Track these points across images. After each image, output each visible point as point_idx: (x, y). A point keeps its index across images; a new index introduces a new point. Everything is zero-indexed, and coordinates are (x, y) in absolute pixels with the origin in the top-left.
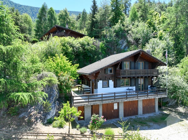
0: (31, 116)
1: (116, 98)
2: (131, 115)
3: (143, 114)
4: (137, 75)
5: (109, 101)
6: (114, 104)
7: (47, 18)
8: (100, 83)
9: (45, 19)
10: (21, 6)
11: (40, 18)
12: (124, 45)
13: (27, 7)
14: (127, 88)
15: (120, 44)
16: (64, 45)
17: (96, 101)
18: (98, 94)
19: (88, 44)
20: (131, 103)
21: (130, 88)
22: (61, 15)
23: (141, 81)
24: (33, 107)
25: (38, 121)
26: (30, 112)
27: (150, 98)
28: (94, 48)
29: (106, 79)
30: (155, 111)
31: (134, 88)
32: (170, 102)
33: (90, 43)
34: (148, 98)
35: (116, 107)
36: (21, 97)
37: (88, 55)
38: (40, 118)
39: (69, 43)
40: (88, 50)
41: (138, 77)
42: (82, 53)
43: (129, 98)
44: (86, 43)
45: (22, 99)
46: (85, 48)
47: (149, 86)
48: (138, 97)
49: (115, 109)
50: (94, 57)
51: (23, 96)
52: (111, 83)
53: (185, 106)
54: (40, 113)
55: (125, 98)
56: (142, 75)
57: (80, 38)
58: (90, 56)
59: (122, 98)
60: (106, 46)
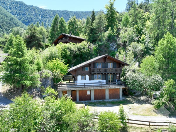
0: (33, 93)
1: (85, 86)
2: (100, 99)
3: (109, 99)
4: (108, 72)
5: (81, 88)
6: (88, 91)
7: (58, 26)
8: (79, 77)
9: (57, 27)
10: (45, 10)
11: (53, 27)
12: (114, 47)
13: (50, 10)
14: (99, 81)
15: (111, 47)
16: (64, 50)
17: (72, 88)
18: (78, 83)
19: (84, 48)
20: (100, 91)
21: (101, 81)
22: (70, 22)
23: (110, 76)
24: (35, 89)
25: (37, 96)
26: (33, 92)
27: (111, 88)
28: (89, 51)
29: (83, 75)
30: (119, 98)
31: (105, 81)
32: (136, 93)
33: (85, 47)
34: (109, 88)
35: (88, 93)
36: (25, 82)
37: (84, 56)
38: (38, 95)
39: (68, 48)
40: (83, 52)
41: (108, 73)
42: (79, 55)
43: (95, 87)
44: (82, 47)
45: (26, 84)
46: (81, 51)
47: (117, 80)
48: (101, 87)
49: (88, 94)
50: (88, 57)
51: (27, 82)
52: (87, 77)
53: (147, 96)
54: (38, 93)
55: (92, 87)
56: (111, 72)
57: (78, 43)
58: (85, 57)
59: (90, 87)
60: (98, 49)
